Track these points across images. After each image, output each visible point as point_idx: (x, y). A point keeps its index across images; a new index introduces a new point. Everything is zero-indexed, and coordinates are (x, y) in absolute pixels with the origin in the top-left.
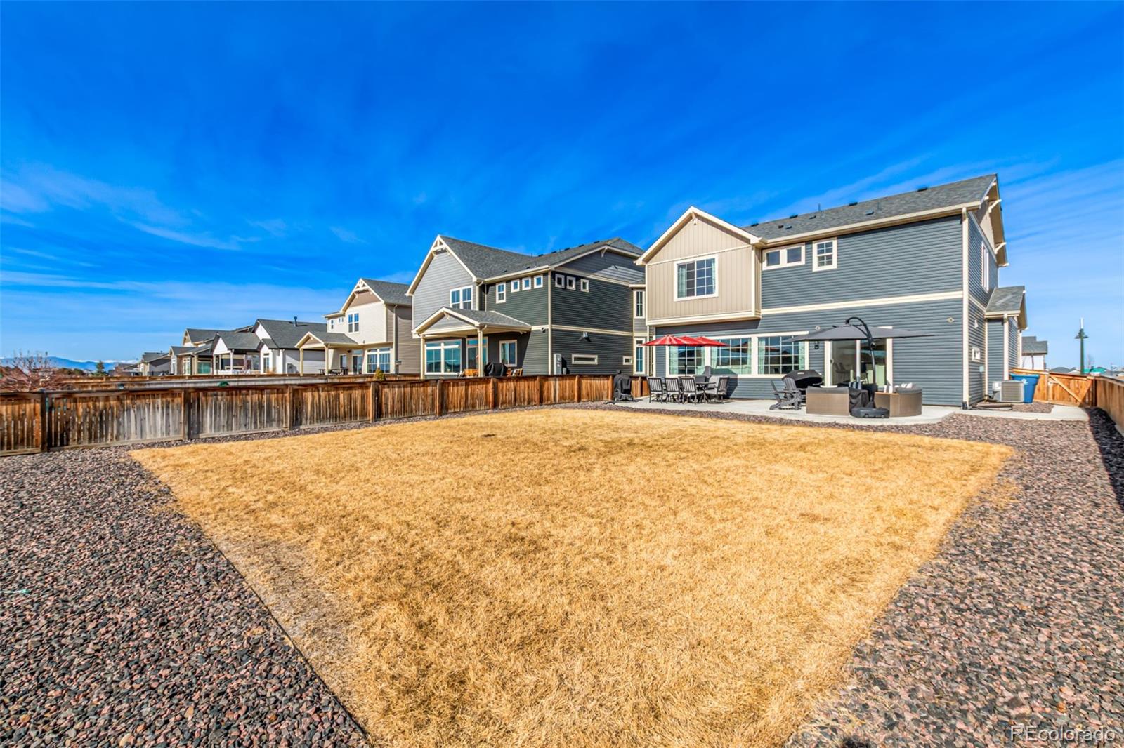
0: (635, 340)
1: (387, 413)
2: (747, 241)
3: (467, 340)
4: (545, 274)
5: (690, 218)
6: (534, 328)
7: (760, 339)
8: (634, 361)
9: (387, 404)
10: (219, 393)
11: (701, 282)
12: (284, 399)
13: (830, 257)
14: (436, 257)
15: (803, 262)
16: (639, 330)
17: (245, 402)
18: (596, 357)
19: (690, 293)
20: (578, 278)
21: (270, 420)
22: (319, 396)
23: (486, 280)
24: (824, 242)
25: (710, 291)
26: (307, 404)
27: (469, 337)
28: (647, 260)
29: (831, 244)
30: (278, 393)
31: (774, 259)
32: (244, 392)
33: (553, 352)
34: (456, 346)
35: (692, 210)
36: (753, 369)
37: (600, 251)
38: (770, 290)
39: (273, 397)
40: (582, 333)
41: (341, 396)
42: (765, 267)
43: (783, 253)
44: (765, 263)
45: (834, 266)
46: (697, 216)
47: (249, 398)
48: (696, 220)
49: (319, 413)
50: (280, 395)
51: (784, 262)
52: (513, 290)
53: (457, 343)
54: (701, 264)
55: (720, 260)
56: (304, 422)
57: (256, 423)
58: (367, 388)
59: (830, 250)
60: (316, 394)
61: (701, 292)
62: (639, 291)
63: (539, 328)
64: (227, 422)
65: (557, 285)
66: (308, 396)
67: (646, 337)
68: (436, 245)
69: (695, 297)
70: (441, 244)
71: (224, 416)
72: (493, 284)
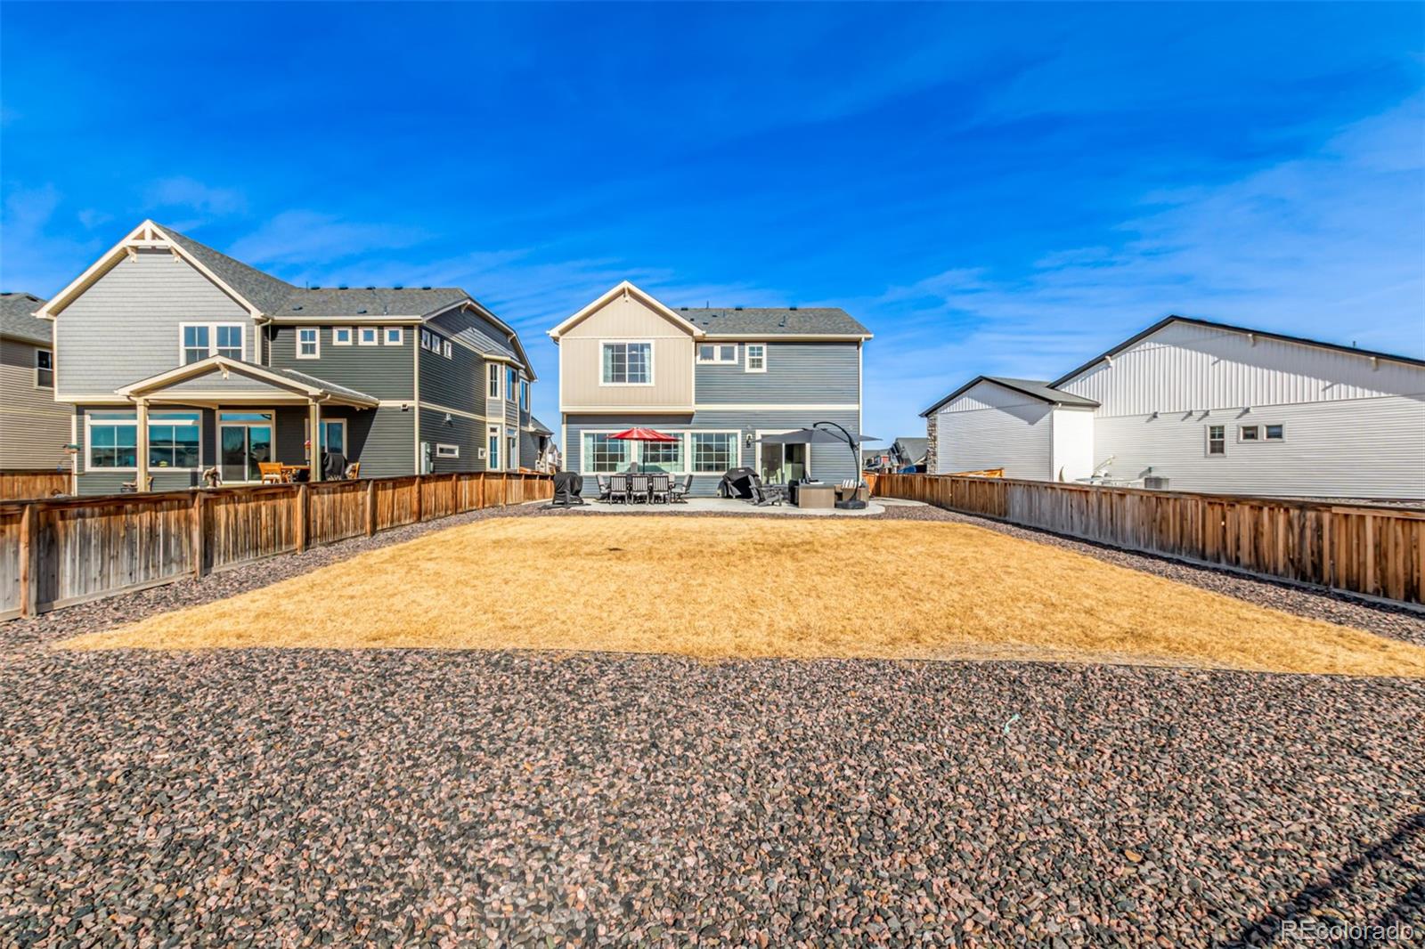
0: (488, 427)
1: (316, 536)
2: (690, 332)
3: (218, 413)
4: (408, 327)
5: (623, 292)
6: (383, 404)
7: (693, 435)
8: (487, 455)
9: (315, 521)
10: (88, 511)
11: (633, 368)
12: (188, 520)
13: (760, 360)
14: (133, 257)
15: (736, 362)
16: (493, 415)
17: (129, 528)
18: (456, 448)
19: (620, 378)
20: (443, 339)
21: (168, 561)
22: (236, 512)
23: (276, 318)
24: (756, 346)
25: (643, 379)
26: (220, 526)
27: (222, 407)
28: (563, 332)
29: (761, 349)
30: (179, 509)
31: (708, 355)
32: (129, 507)
33: (421, 440)
34: (189, 422)
35: (626, 284)
36: (684, 466)
37: (460, 307)
38: (707, 384)
39: (173, 515)
40: (445, 414)
41: (263, 509)
42: (700, 362)
43: (717, 349)
44: (699, 357)
45: (764, 370)
46: (630, 292)
47: (136, 519)
48: (628, 297)
49: (235, 543)
50: (183, 511)
51: (718, 359)
52: (336, 342)
53: (195, 417)
54: (633, 347)
55: (657, 344)
56: (216, 560)
57: (147, 568)
58: (294, 495)
59: (761, 354)
60: (231, 507)
61: (633, 379)
62: (494, 364)
63: (398, 404)
64: (101, 572)
65: (423, 346)
66: (221, 511)
67: (501, 424)
68: (141, 237)
69: (627, 384)
70: (155, 236)
71: (96, 559)
72: (291, 327)
